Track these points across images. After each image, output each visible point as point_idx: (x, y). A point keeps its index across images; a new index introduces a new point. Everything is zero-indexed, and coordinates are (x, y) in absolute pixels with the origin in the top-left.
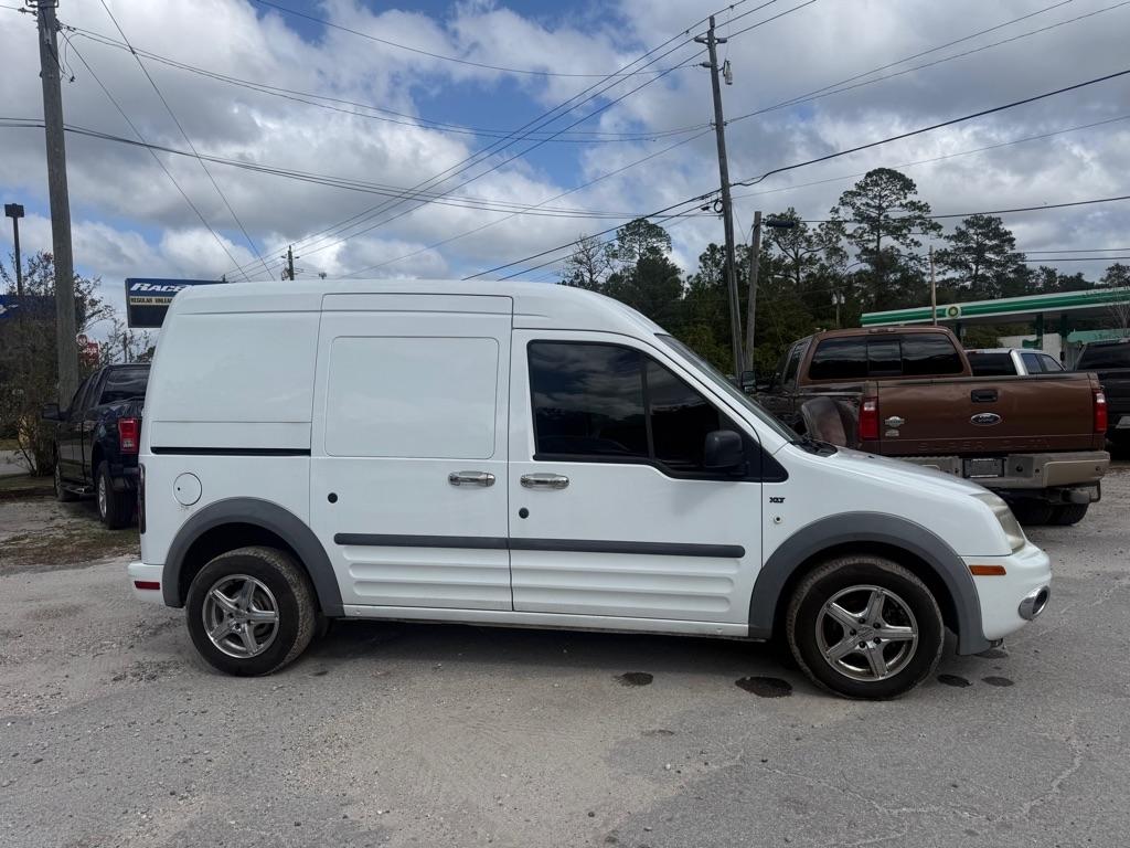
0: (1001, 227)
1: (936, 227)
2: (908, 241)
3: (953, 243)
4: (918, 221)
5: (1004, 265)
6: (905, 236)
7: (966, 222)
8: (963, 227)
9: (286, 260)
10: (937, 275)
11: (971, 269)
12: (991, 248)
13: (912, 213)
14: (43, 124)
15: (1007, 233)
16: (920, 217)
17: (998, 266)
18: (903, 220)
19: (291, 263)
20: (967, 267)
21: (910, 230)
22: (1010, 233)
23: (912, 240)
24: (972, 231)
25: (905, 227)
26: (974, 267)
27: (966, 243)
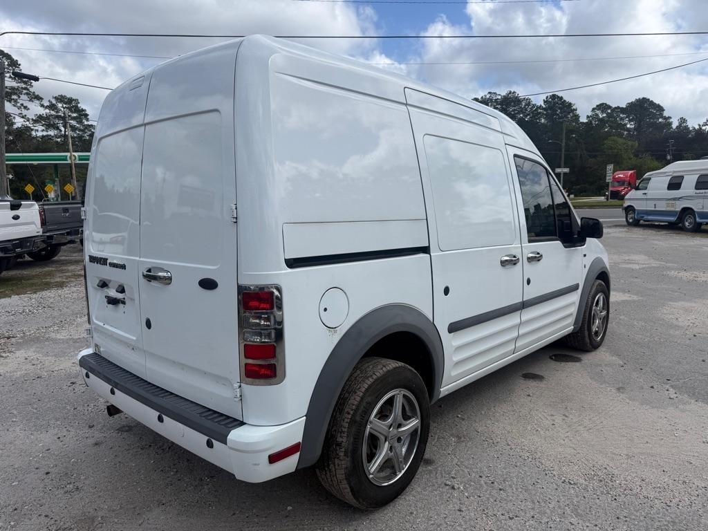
0: (79, 105)
1: (39, 98)
2: (19, 105)
3: (47, 111)
4: (25, 91)
5: (83, 131)
6: (16, 101)
7: (55, 98)
8: (54, 102)
10: (39, 131)
11: (61, 131)
12: (74, 118)
13: (19, 85)
15: (83, 110)
16: (26, 89)
17: (80, 130)
18: (13, 88)
20: (58, 128)
21: (19, 97)
22: (85, 110)
23: (22, 105)
24: (60, 105)
25: (15, 94)
26: (63, 129)
27: (57, 112)
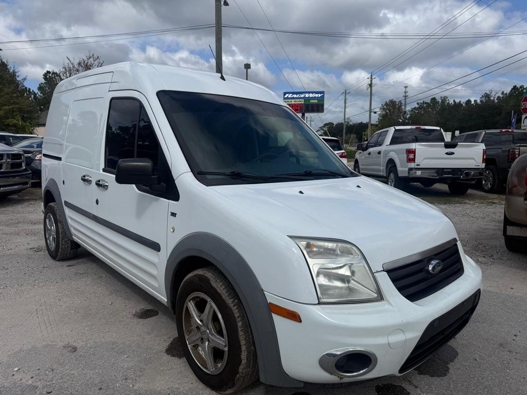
9: (369, 80)
14: (215, 25)
19: (371, 81)
